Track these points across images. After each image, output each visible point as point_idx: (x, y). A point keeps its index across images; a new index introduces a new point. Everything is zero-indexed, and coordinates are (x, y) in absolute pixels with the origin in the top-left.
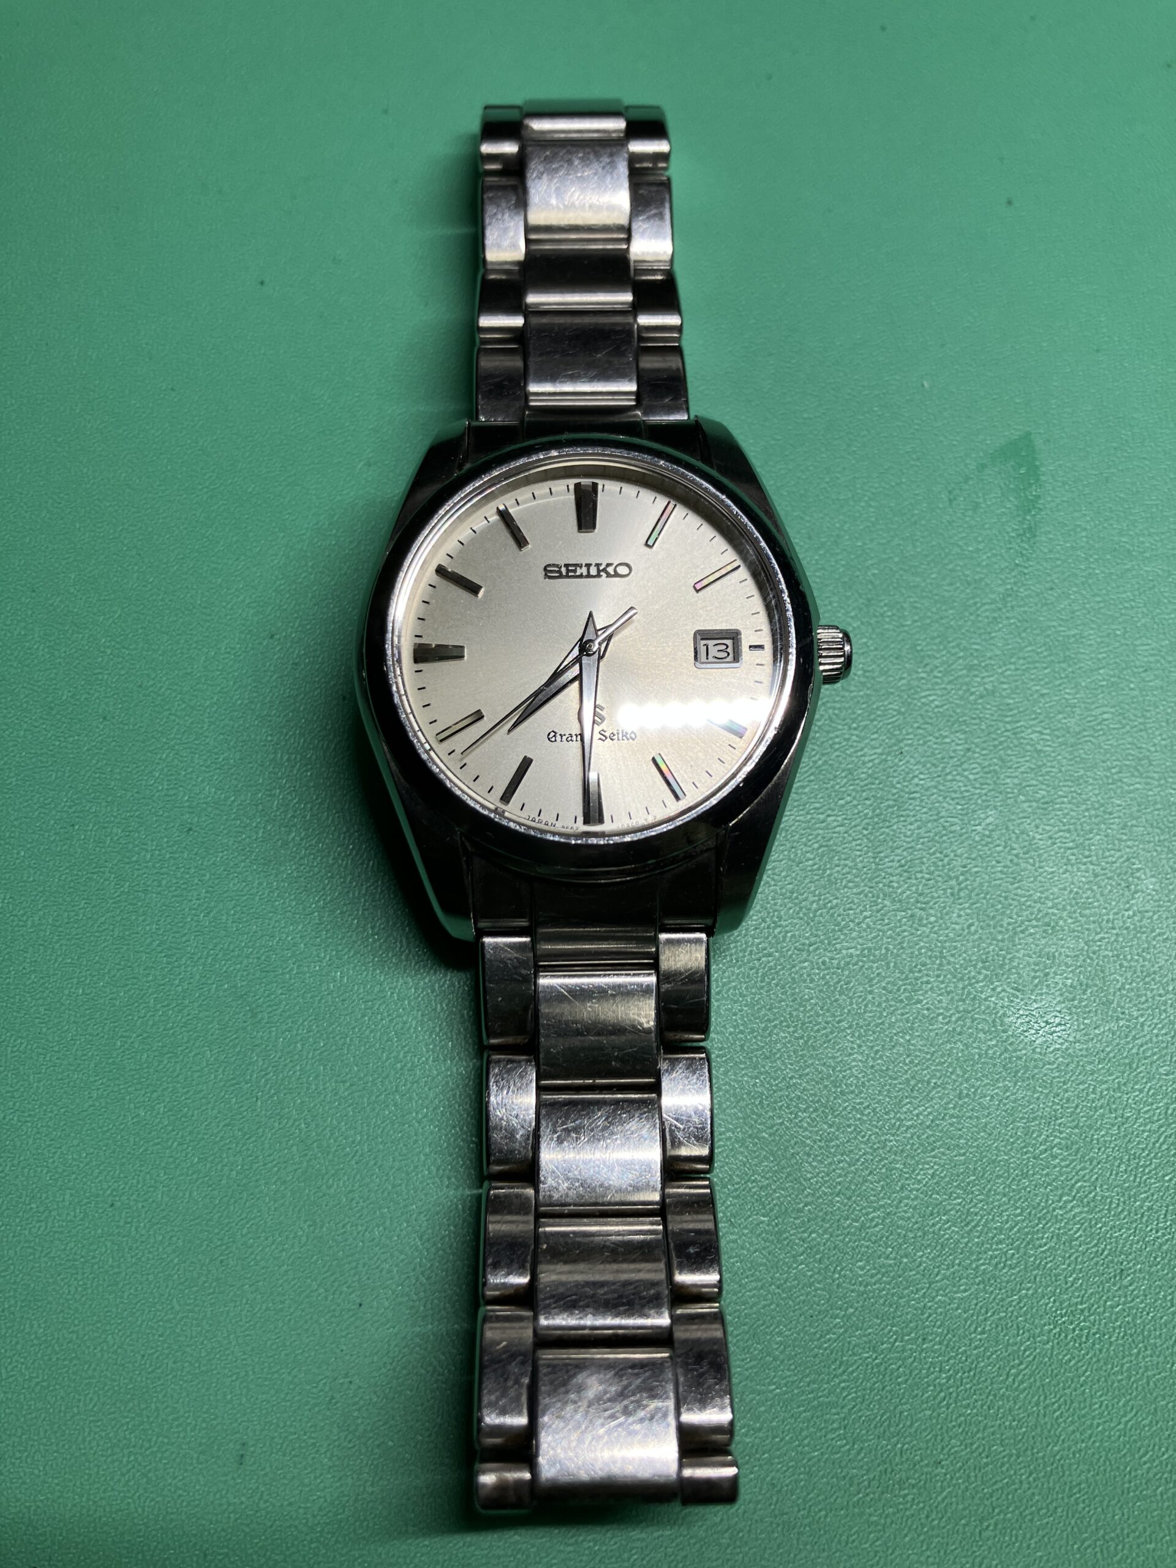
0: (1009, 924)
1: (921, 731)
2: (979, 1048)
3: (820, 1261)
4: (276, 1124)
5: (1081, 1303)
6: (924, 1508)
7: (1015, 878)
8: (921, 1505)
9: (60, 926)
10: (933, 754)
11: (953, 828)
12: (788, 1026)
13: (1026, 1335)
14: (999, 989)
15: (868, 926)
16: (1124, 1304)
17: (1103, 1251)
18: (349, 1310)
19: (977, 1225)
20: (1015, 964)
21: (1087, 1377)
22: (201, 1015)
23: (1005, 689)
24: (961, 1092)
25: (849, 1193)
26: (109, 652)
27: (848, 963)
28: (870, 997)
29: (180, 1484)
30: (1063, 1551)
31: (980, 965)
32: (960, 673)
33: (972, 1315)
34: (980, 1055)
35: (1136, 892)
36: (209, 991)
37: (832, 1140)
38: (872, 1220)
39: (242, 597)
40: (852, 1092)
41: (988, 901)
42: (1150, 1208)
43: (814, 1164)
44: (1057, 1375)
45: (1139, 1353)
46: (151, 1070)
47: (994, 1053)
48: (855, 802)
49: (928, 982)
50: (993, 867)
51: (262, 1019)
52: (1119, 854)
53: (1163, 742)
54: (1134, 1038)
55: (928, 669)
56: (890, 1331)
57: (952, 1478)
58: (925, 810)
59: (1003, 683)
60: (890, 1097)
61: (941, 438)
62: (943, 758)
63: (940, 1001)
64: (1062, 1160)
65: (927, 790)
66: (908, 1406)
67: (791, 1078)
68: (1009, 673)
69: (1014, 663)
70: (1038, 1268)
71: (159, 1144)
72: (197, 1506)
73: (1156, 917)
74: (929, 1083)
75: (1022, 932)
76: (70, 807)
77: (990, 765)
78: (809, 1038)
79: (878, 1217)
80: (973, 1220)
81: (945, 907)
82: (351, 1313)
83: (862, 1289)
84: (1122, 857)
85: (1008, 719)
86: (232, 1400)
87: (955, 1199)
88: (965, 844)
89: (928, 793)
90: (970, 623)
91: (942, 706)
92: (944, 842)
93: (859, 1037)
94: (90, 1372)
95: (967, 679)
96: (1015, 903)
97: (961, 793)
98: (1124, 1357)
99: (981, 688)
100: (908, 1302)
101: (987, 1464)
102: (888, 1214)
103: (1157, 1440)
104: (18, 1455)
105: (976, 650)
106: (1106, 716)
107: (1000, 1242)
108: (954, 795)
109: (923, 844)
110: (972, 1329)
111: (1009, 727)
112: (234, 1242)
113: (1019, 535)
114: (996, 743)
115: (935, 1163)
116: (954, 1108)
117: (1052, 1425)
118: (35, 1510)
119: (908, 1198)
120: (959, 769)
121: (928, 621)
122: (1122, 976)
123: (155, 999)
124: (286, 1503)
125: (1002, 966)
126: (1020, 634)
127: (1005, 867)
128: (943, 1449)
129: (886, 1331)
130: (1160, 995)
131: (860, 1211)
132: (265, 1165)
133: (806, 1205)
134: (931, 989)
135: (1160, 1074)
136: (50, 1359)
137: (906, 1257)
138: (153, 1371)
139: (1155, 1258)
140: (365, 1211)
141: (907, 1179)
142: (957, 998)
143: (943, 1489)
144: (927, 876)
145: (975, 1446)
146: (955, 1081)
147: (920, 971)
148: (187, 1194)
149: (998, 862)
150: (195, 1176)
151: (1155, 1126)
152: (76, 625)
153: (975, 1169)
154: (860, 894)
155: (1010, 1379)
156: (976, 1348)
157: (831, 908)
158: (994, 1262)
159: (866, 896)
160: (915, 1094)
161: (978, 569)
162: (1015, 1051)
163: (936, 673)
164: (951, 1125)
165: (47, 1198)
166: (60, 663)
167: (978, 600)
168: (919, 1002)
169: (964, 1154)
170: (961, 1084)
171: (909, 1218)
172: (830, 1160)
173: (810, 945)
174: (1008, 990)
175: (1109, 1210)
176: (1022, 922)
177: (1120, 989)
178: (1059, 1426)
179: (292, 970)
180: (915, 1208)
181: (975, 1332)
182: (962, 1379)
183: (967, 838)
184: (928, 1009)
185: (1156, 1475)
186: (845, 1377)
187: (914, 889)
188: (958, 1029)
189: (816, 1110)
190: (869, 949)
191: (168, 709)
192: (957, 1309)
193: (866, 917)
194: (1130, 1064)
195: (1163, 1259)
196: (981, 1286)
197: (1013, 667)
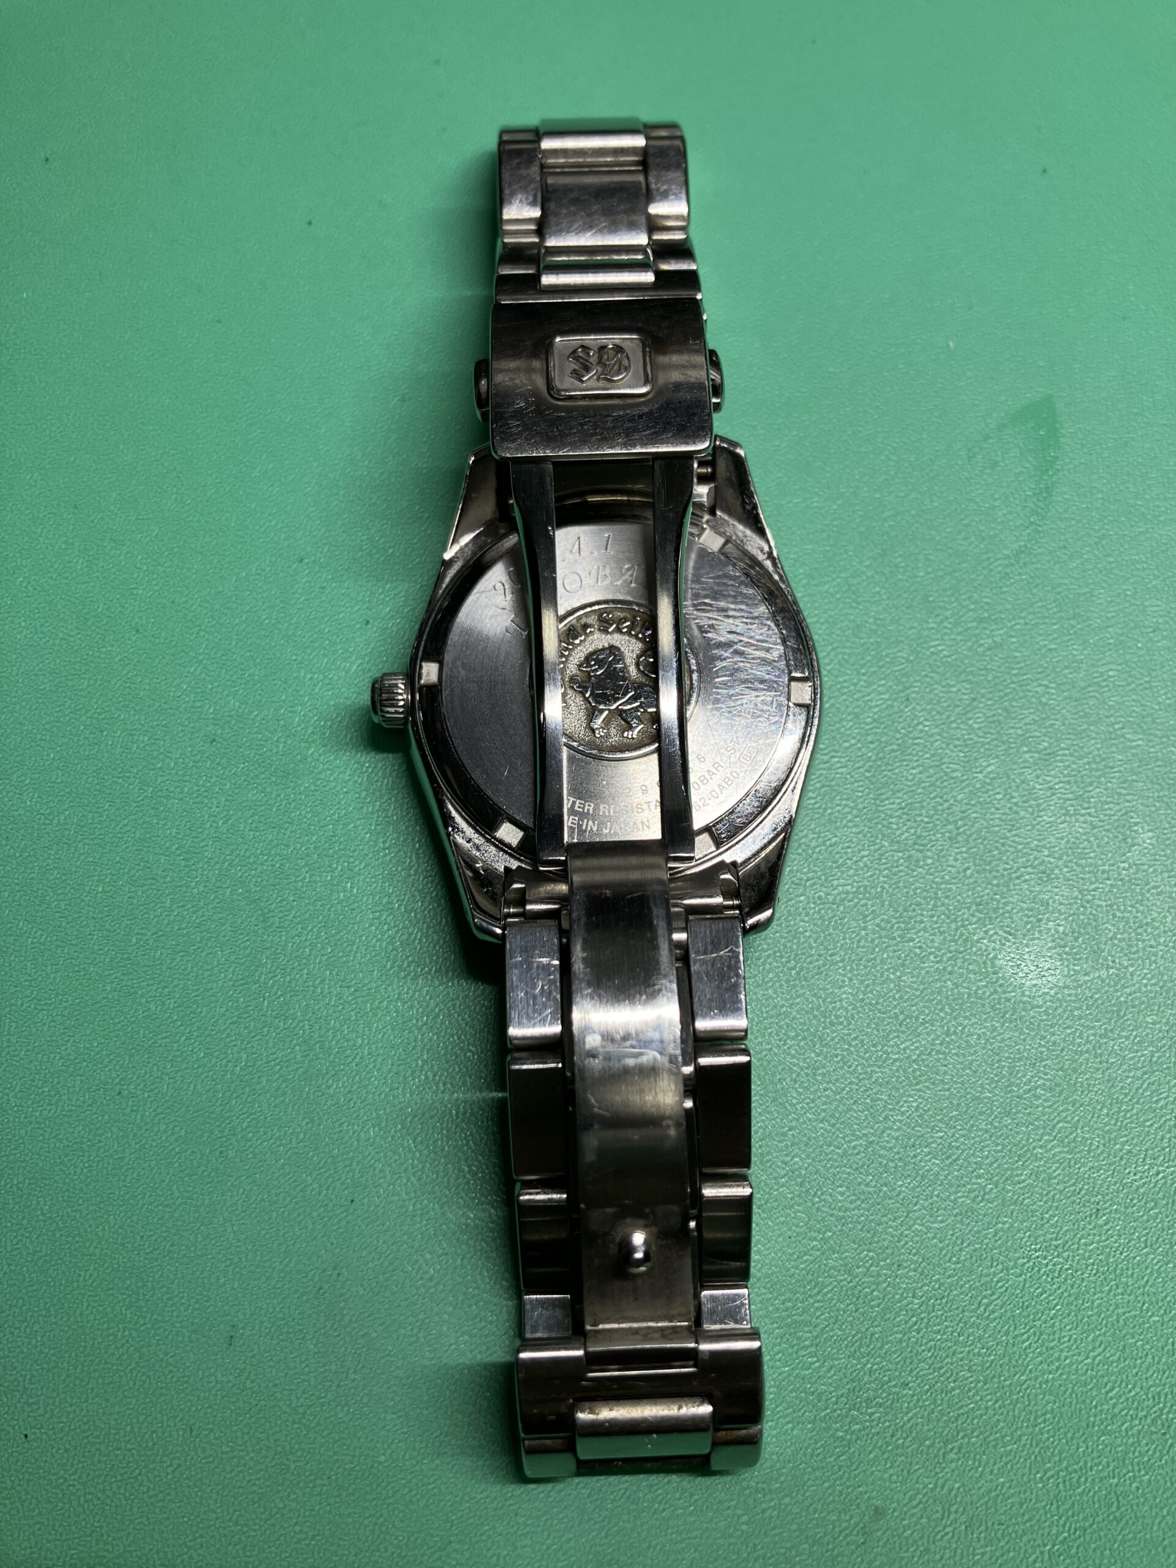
0: (1005, 870)
1: (928, 680)
2: (968, 988)
3: (801, 1185)
4: (281, 1024)
5: (1056, 1239)
6: (889, 1426)
7: (1013, 826)
8: (887, 1424)
9: (84, 826)
10: (939, 702)
11: (955, 775)
12: (781, 957)
13: (1000, 1267)
14: (991, 932)
15: (866, 866)
16: (1098, 1242)
17: (1081, 1190)
18: (341, 1206)
19: (957, 1159)
20: (1009, 908)
21: (1058, 1311)
22: (214, 917)
23: (1013, 643)
24: (949, 1029)
25: (833, 1121)
26: (145, 568)
27: (844, 900)
28: (863, 933)
29: (171, 1360)
30: (1025, 1479)
31: (974, 907)
32: (970, 625)
33: (948, 1245)
34: (969, 995)
35: (1133, 845)
36: (224, 894)
37: (819, 1069)
38: (854, 1148)
39: (274, 523)
40: (842, 1023)
41: (985, 848)
42: (1129, 1152)
43: (800, 1090)
44: (1027, 1307)
45: (1110, 1291)
46: (164, 968)
47: (984, 993)
48: (859, 745)
49: (921, 922)
50: (992, 814)
51: (273, 923)
52: (1118, 807)
53: (1168, 702)
54: (1123, 987)
55: (938, 619)
56: (867, 1255)
57: (918, 1400)
58: (928, 755)
59: (1012, 636)
60: (878, 1030)
61: (963, 397)
62: (948, 706)
63: (933, 941)
64: (1045, 1100)
65: (931, 736)
66: (880, 1329)
67: (782, 1006)
68: (1018, 627)
69: (1024, 618)
70: (1015, 1203)
71: (167, 1037)
72: (186, 1382)
73: (1151, 870)
74: (917, 1018)
75: (1018, 878)
76: (99, 714)
77: (994, 715)
78: (801, 969)
79: (861, 1145)
80: (953, 1154)
81: (942, 850)
82: (343, 1209)
83: (841, 1214)
84: (1120, 810)
85: (1015, 672)
86: (224, 1284)
87: (937, 1132)
88: (966, 790)
89: (932, 739)
90: (982, 577)
91: (950, 656)
92: (945, 787)
93: (852, 970)
94: (91, 1249)
95: (977, 631)
96: (1011, 849)
97: (965, 740)
98: (1095, 1294)
99: (990, 641)
100: (885, 1229)
101: (953, 1389)
102: (872, 1142)
103: (1124, 1376)
104: (17, 1325)
105: (987, 603)
106: (1111, 673)
107: (979, 1177)
108: (957, 743)
109: (923, 788)
110: (947, 1258)
111: (1015, 679)
112: (234, 1135)
113: (1035, 494)
114: (1002, 694)
115: (920, 1097)
116: (941, 1044)
117: (1020, 1355)
118: (31, 1379)
119: (891, 1128)
120: (964, 718)
121: (941, 573)
122: (1114, 925)
123: (172, 900)
124: (271, 1384)
125: (995, 910)
126: (1031, 590)
127: (1003, 814)
128: (911, 1371)
129: (862, 1256)
130: (1151, 946)
131: (843, 1138)
132: (268, 1062)
133: (790, 1130)
134: (925, 927)
135: (1148, 1023)
136: (54, 1235)
137: (886, 1185)
138: (151, 1252)
139: (1132, 1200)
140: (362, 1112)
141: (890, 1110)
142: (949, 938)
143: (909, 1410)
144: (926, 820)
145: (942, 1371)
146: (943, 1018)
147: (914, 910)
148: (192, 1086)
149: (997, 809)
150: (200, 1070)
151: (1139, 1073)
152: (114, 541)
153: (959, 1105)
154: (859, 833)
155: (982, 1309)
156: (949, 1277)
157: (831, 846)
158: (972, 1195)
159: (865, 836)
160: (904, 1028)
161: (993, 526)
162: (1005, 992)
163: (945, 624)
164: (938, 1060)
165: (59, 1083)
166: (97, 577)
167: (991, 555)
168: (912, 940)
169: (948, 1090)
170: (950, 1021)
171: (891, 1148)
172: (816, 1087)
173: (807, 880)
174: (1001, 933)
175: (1089, 1152)
176: (1018, 869)
177: (1111, 939)
178: (1027, 1356)
179: (304, 878)
180: (897, 1139)
181: (949, 1261)
182: (934, 1306)
183: (967, 785)
184: (920, 947)
185: (1122, 1410)
186: (819, 1297)
187: (912, 831)
188: (949, 969)
189: (804, 1038)
190: (866, 887)
191: (199, 626)
192: (933, 1238)
193: (863, 857)
194: (1118, 1011)
195: (1140, 1201)
196: (959, 1218)
197: (1022, 621)
